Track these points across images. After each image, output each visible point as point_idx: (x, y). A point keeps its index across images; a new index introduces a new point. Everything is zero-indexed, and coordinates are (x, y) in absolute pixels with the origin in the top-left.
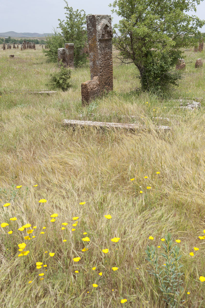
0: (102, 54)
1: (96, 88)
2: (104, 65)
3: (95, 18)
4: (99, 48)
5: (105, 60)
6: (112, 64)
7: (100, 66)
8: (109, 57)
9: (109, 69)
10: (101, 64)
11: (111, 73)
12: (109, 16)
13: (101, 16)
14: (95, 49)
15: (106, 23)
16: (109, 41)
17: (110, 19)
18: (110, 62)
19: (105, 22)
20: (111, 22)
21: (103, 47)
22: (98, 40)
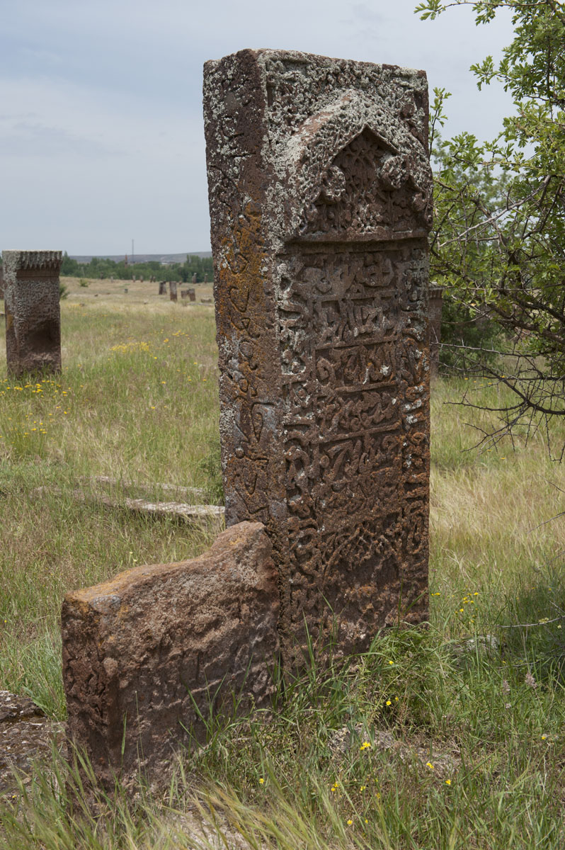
0: (324, 352)
1: (215, 624)
2: (340, 427)
3: (258, 71)
4: (285, 303)
5: (347, 396)
6: (423, 425)
7: (297, 441)
8: (394, 369)
9: (388, 462)
10: (304, 426)
11: (409, 486)
12: (408, 77)
13: (320, 62)
14: (253, 312)
15: (362, 122)
16: (396, 256)
17: (421, 98)
18: (397, 407)
19: (351, 112)
20: (426, 118)
21: (336, 295)
22: (277, 246)
